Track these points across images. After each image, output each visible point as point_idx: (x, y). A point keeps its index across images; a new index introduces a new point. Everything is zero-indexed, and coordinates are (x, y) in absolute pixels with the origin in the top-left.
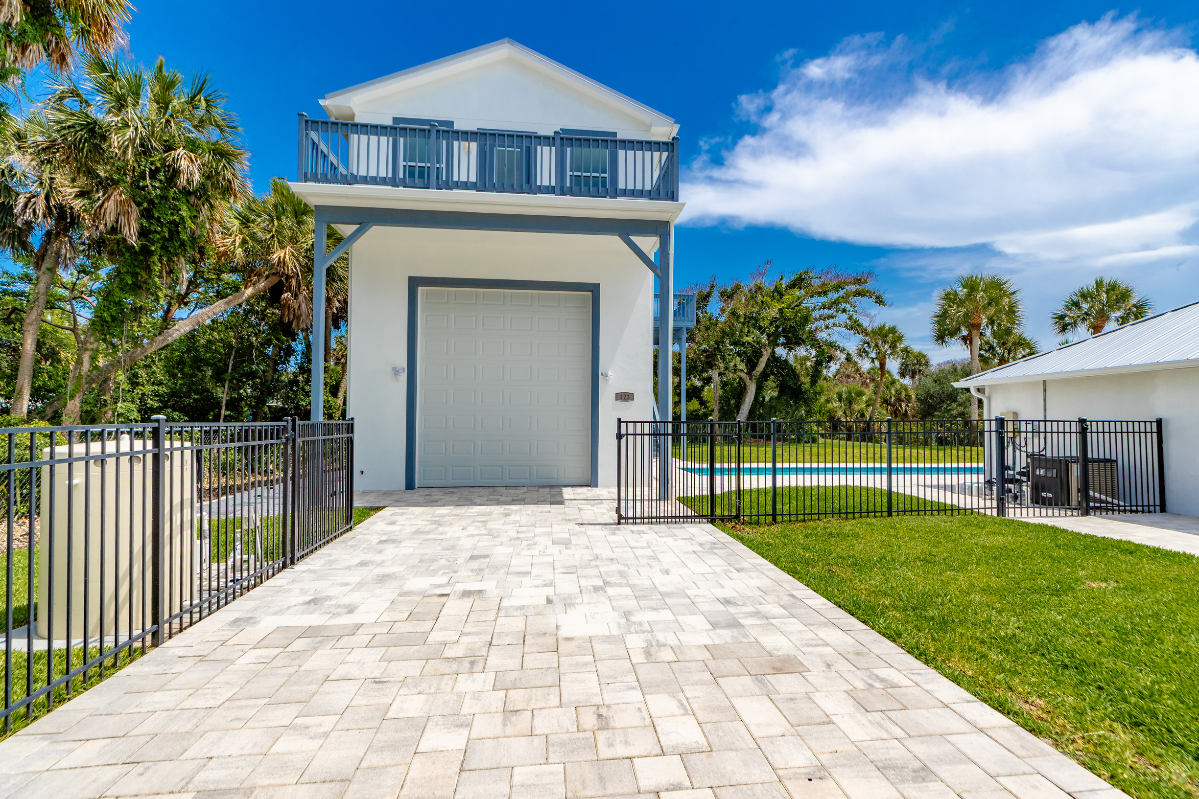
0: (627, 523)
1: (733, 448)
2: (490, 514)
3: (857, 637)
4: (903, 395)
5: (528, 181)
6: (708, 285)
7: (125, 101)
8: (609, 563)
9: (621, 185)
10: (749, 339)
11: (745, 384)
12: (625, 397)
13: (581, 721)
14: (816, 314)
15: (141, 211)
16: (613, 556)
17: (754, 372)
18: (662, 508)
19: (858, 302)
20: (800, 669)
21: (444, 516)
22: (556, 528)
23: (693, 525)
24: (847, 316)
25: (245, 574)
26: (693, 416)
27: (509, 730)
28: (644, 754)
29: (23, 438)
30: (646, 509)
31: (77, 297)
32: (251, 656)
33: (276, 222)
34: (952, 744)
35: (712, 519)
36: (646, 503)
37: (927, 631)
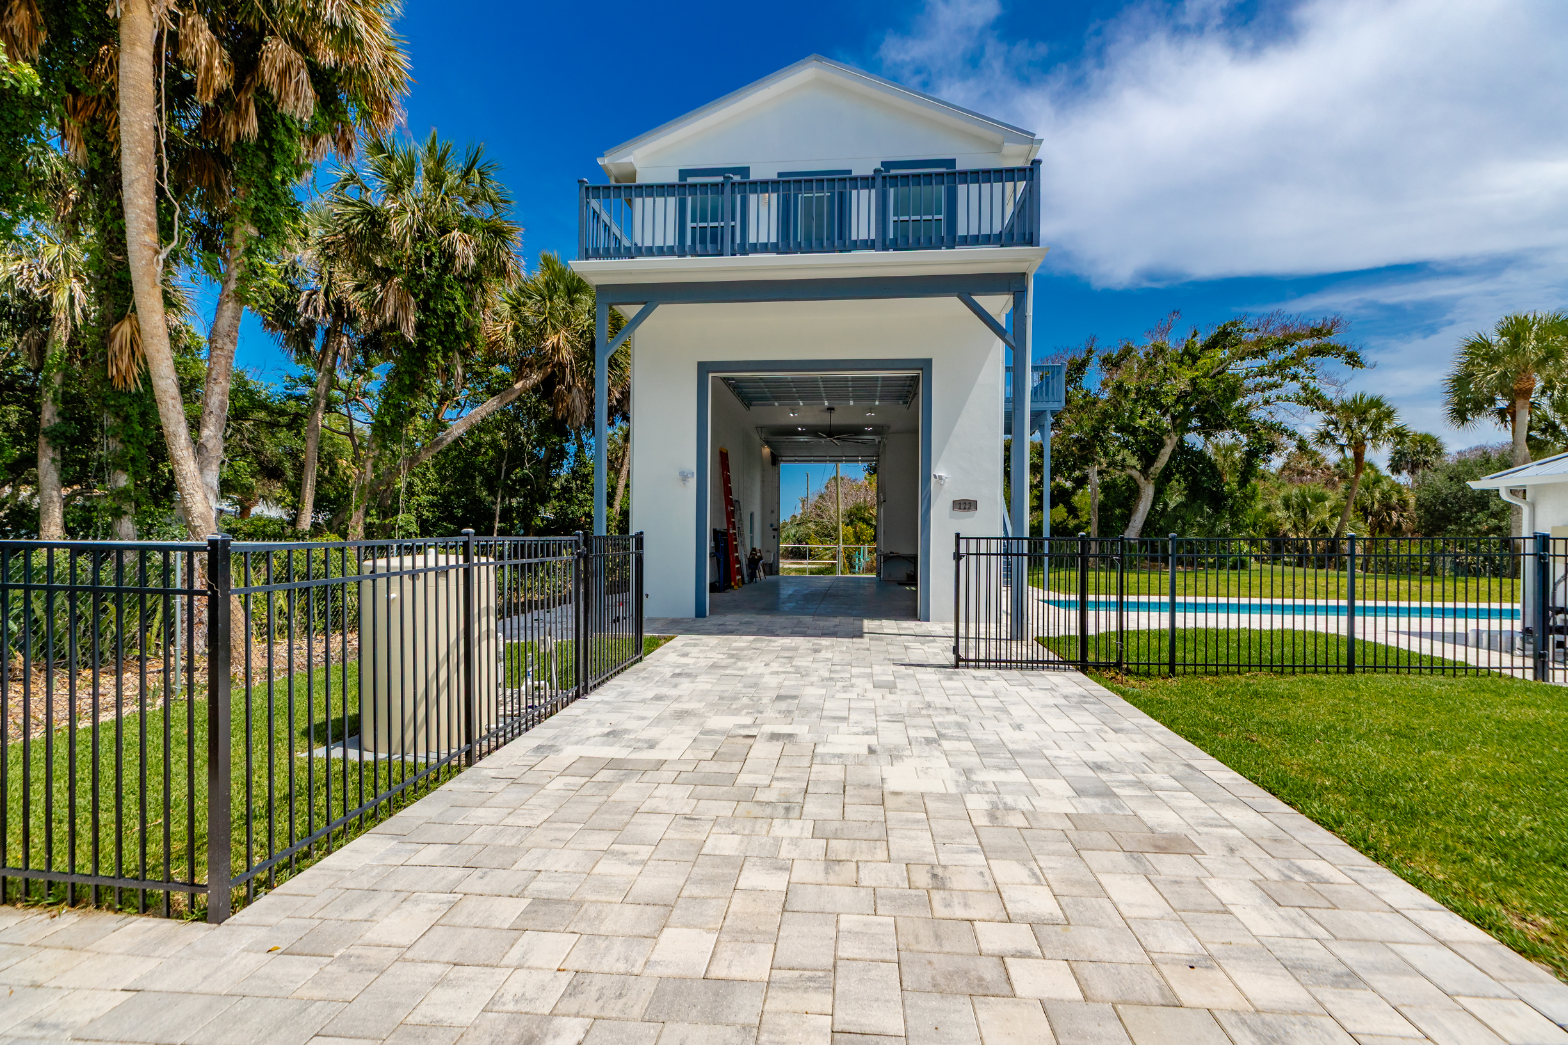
0: (968, 667)
1: (1113, 575)
2: (796, 649)
3: (1276, 821)
4: (1394, 500)
5: (841, 237)
6: (1084, 347)
7: (402, 183)
8: (945, 712)
9: (961, 231)
10: (1143, 423)
11: (1138, 487)
12: (965, 505)
13: (913, 879)
14: (1250, 383)
15: (417, 303)
16: (950, 705)
17: (1152, 469)
18: (1014, 649)
19: (1318, 364)
20: (1192, 851)
21: (742, 649)
22: (877, 669)
23: (1056, 673)
24: (1299, 385)
25: (542, 701)
26: (1059, 530)
27: (832, 878)
28: (987, 918)
29: (318, 553)
30: (993, 651)
31: (352, 399)
32: (559, 783)
33: (548, 304)
34: (1397, 954)
35: (1083, 666)
36: (993, 643)
37: (1383, 821)
